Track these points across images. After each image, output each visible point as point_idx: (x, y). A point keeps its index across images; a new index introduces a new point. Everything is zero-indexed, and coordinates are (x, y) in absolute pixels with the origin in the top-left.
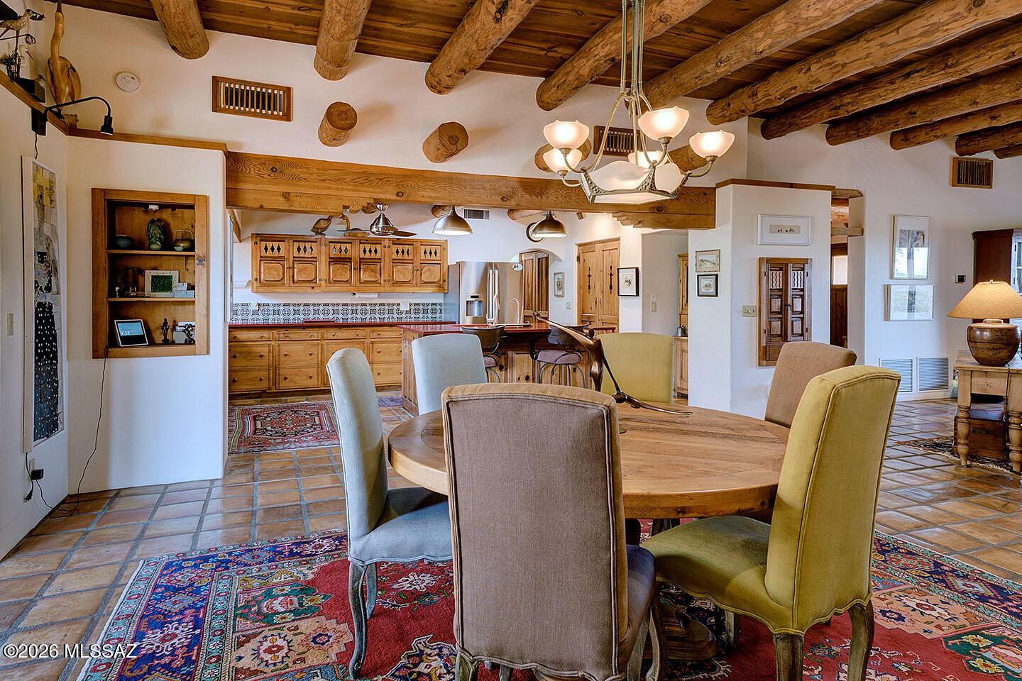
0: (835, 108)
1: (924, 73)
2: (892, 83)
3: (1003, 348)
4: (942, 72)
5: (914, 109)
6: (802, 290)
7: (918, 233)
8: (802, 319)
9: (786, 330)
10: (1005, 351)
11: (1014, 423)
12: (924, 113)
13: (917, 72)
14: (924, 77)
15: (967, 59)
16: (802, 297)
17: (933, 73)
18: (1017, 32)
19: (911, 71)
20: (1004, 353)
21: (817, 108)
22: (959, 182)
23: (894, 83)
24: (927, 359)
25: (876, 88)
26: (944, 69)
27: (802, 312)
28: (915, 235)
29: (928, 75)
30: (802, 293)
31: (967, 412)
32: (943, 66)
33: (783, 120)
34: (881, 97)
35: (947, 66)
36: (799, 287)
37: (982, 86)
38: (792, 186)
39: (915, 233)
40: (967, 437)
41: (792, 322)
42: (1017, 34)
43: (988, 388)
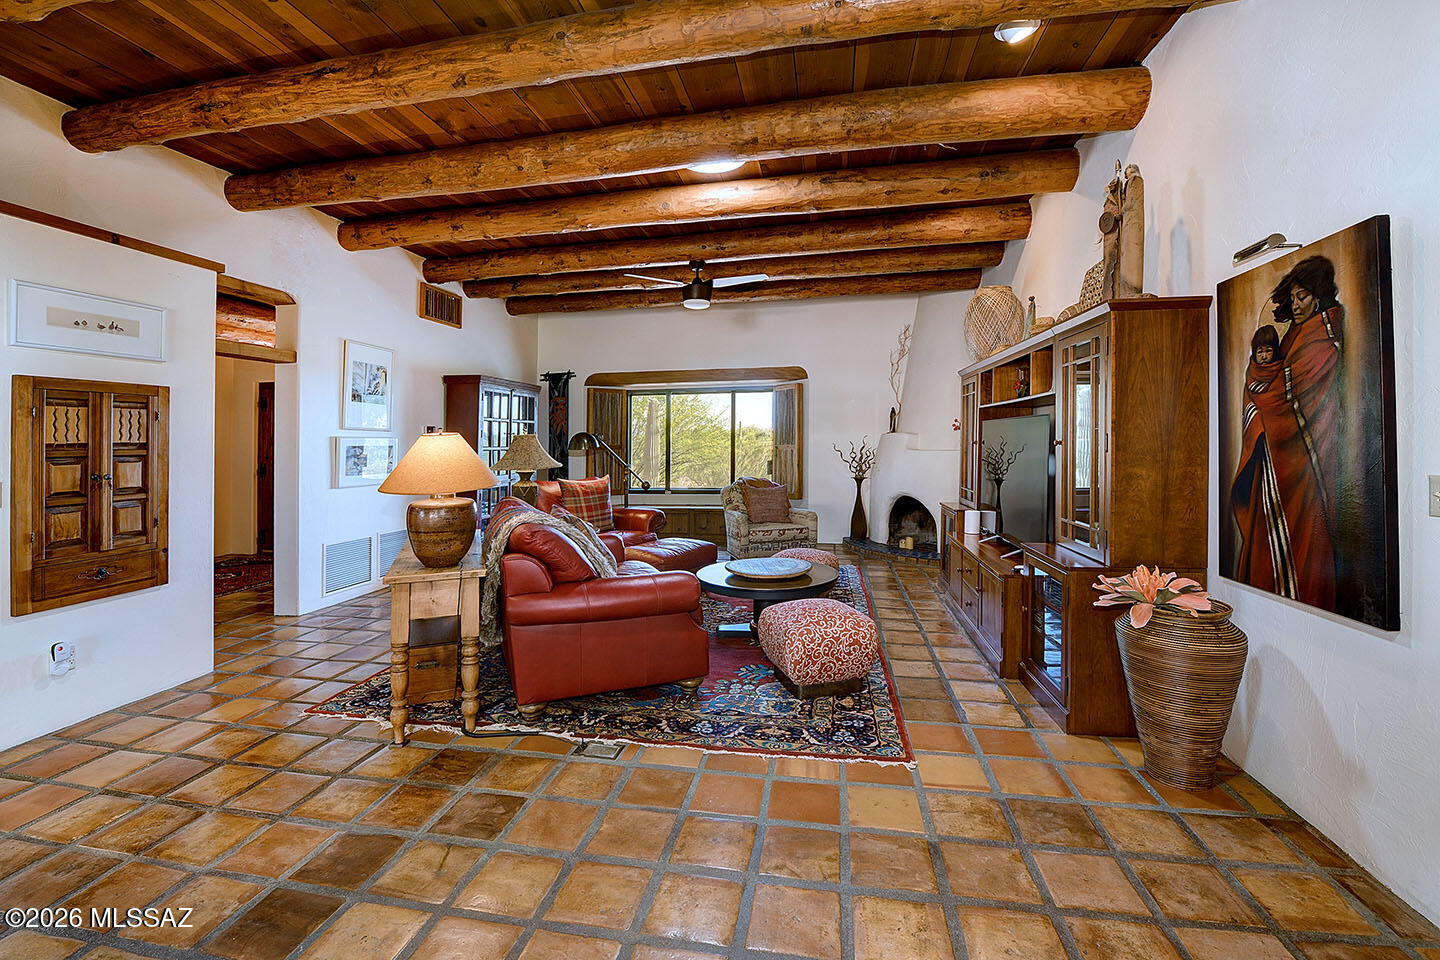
0: (202, 107)
1: (343, 76)
2: (296, 81)
3: (455, 539)
4: (369, 81)
5: (352, 172)
6: (145, 446)
7: (378, 369)
8: (144, 503)
9: (98, 528)
10: (458, 543)
11: (468, 656)
12: (366, 181)
13: (334, 71)
14: (343, 82)
15: (403, 67)
16: (145, 461)
17: (356, 80)
18: (467, 44)
19: (325, 69)
20: (456, 546)
21: (168, 100)
22: (427, 313)
23: (299, 83)
24: (389, 535)
25: (269, 85)
26: (371, 76)
27: (144, 489)
28: (375, 371)
29: (349, 82)
30: (143, 452)
31: (405, 652)
32: (371, 71)
33: (105, 113)
34: (279, 103)
35: (376, 73)
36: (135, 440)
37: (436, 159)
38: (115, 239)
39: (375, 368)
40: (404, 695)
41: (116, 511)
42: (466, 47)
43: (434, 606)
